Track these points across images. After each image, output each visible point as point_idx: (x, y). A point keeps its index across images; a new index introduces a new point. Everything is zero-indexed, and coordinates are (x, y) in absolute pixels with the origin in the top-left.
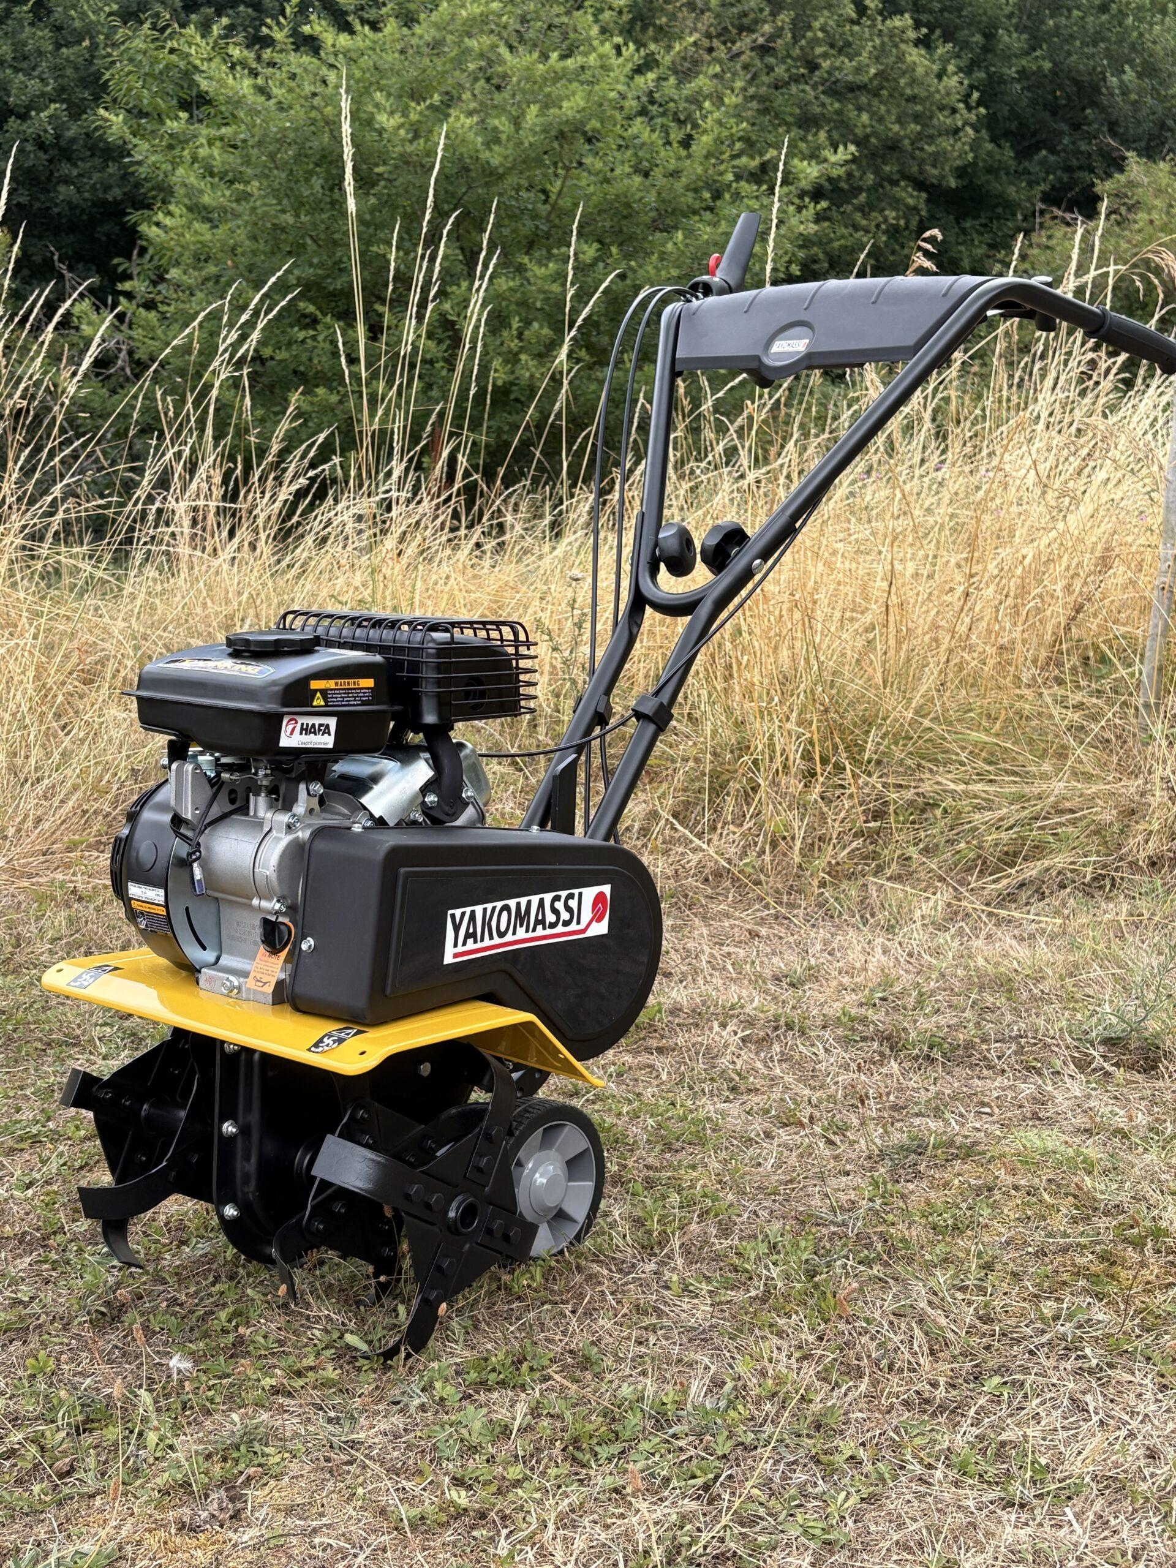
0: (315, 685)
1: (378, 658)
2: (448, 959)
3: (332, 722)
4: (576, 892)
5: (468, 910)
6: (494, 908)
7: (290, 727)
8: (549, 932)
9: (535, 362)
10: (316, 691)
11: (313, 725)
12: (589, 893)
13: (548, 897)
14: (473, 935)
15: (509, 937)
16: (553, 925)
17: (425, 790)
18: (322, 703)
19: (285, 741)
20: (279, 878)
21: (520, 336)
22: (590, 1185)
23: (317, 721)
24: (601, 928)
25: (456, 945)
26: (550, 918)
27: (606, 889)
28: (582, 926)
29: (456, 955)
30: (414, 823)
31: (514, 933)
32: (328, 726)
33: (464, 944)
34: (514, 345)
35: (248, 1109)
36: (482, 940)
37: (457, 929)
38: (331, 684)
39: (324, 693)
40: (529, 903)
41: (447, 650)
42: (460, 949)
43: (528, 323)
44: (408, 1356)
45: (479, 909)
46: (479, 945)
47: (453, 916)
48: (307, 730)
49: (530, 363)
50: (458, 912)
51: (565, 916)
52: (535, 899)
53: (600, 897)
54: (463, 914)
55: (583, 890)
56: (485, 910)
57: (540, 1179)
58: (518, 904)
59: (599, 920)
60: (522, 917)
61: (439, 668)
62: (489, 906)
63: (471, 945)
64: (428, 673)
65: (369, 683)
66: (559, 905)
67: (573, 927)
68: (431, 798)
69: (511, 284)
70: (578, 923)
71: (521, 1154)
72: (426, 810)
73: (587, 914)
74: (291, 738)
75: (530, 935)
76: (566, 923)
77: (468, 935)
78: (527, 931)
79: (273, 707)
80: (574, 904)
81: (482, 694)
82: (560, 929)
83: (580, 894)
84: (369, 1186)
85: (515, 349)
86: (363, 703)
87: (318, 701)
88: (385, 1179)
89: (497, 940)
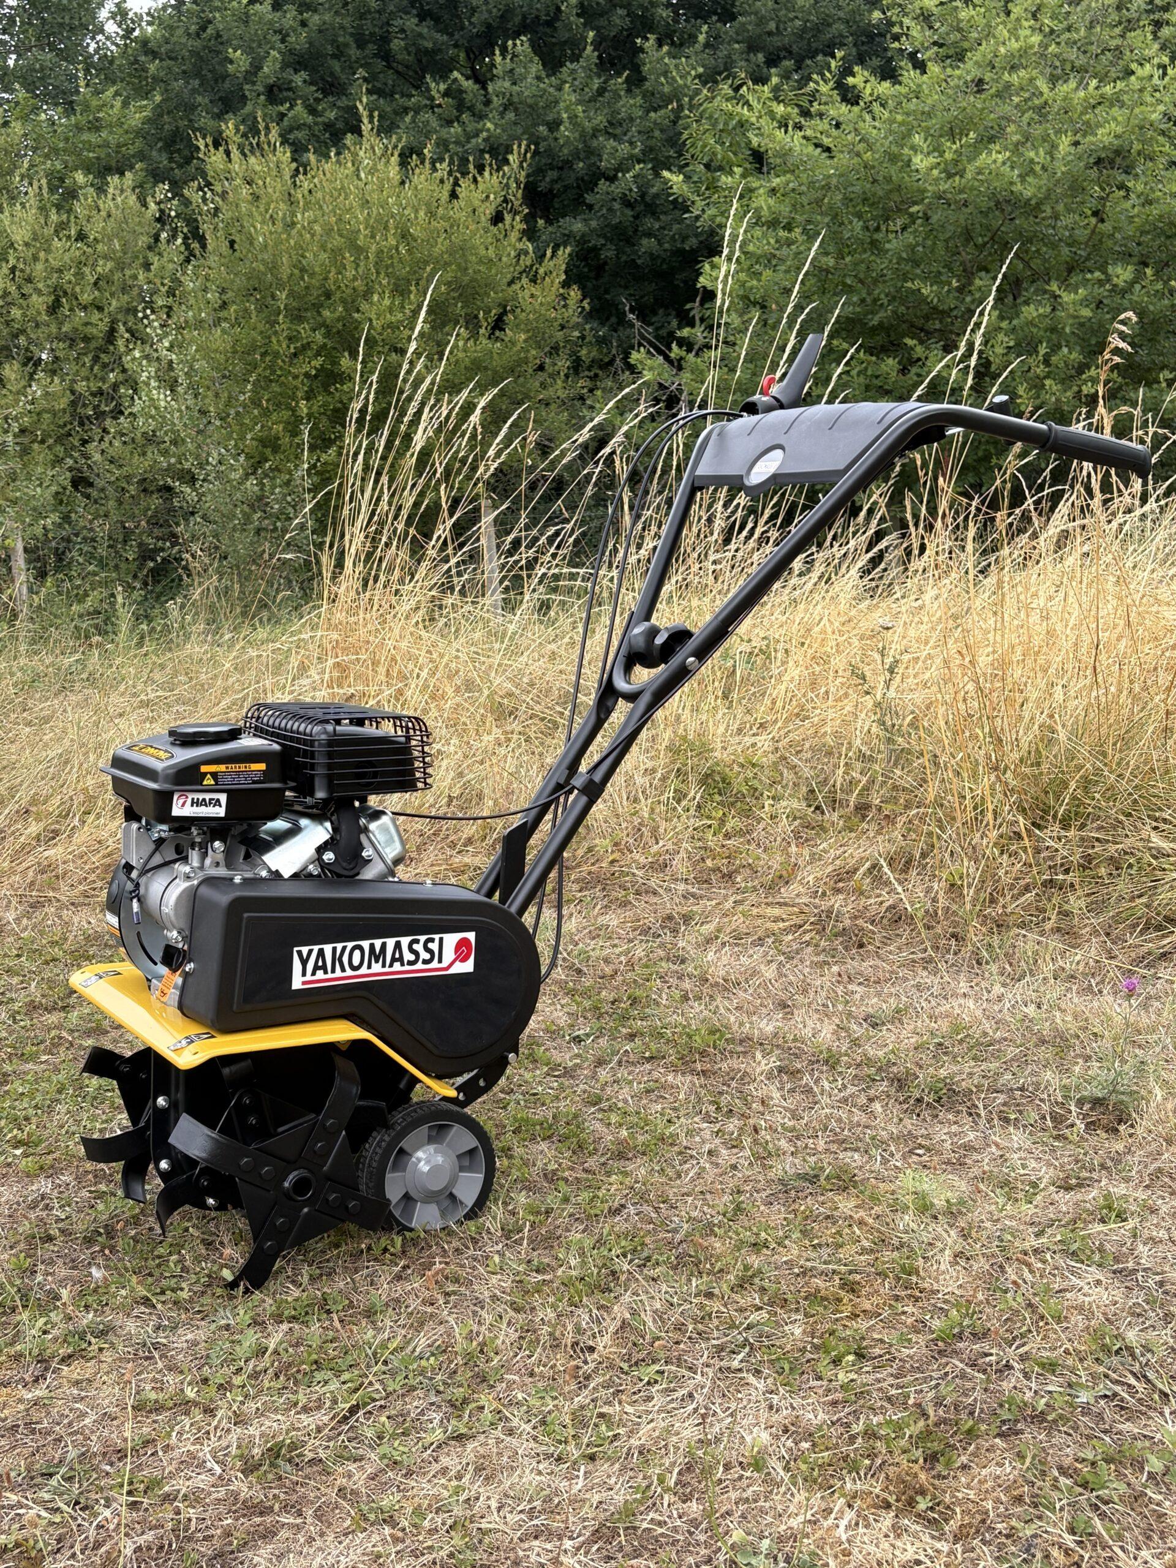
0: (204, 769)
1: (276, 747)
2: (297, 983)
3: (223, 798)
4: (437, 937)
5: (316, 948)
6: (344, 948)
7: (181, 801)
8: (407, 968)
9: (1059, 387)
10: (206, 774)
11: (204, 800)
12: (451, 940)
13: (405, 941)
14: (324, 968)
15: (364, 970)
16: (410, 963)
17: (321, 850)
18: (212, 782)
19: (177, 811)
20: (176, 914)
21: (1047, 362)
22: (481, 1176)
23: (208, 796)
24: (468, 967)
25: (304, 974)
26: (408, 956)
27: (471, 936)
28: (444, 964)
29: (304, 983)
30: (310, 875)
31: (369, 967)
32: (218, 800)
33: (313, 974)
34: (1041, 370)
35: (177, 1091)
36: (333, 971)
37: (304, 962)
38: (222, 768)
39: (214, 775)
40: (384, 945)
41: (336, 742)
42: (308, 977)
43: (1055, 348)
44: (247, 1291)
45: (328, 949)
46: (330, 975)
47: (300, 953)
48: (196, 803)
49: (1055, 388)
50: (305, 950)
51: (425, 955)
52: (391, 943)
53: (464, 942)
54: (310, 951)
55: (446, 936)
56: (334, 949)
57: (424, 1167)
58: (372, 946)
59: (464, 959)
60: (377, 956)
61: (330, 755)
62: (339, 946)
63: (320, 975)
64: (320, 760)
65: (262, 766)
66: (419, 947)
67: (435, 964)
68: (329, 856)
69: (1041, 311)
70: (440, 961)
71: (404, 1144)
72: (323, 865)
73: (449, 954)
74: (182, 808)
75: (387, 969)
76: (425, 962)
77: (316, 968)
78: (384, 966)
79: (167, 787)
80: (434, 946)
81: (375, 775)
82: (419, 966)
83: (441, 940)
84: (203, 1155)
86: (254, 782)
87: (209, 781)
88: (219, 1152)
89: (349, 972)
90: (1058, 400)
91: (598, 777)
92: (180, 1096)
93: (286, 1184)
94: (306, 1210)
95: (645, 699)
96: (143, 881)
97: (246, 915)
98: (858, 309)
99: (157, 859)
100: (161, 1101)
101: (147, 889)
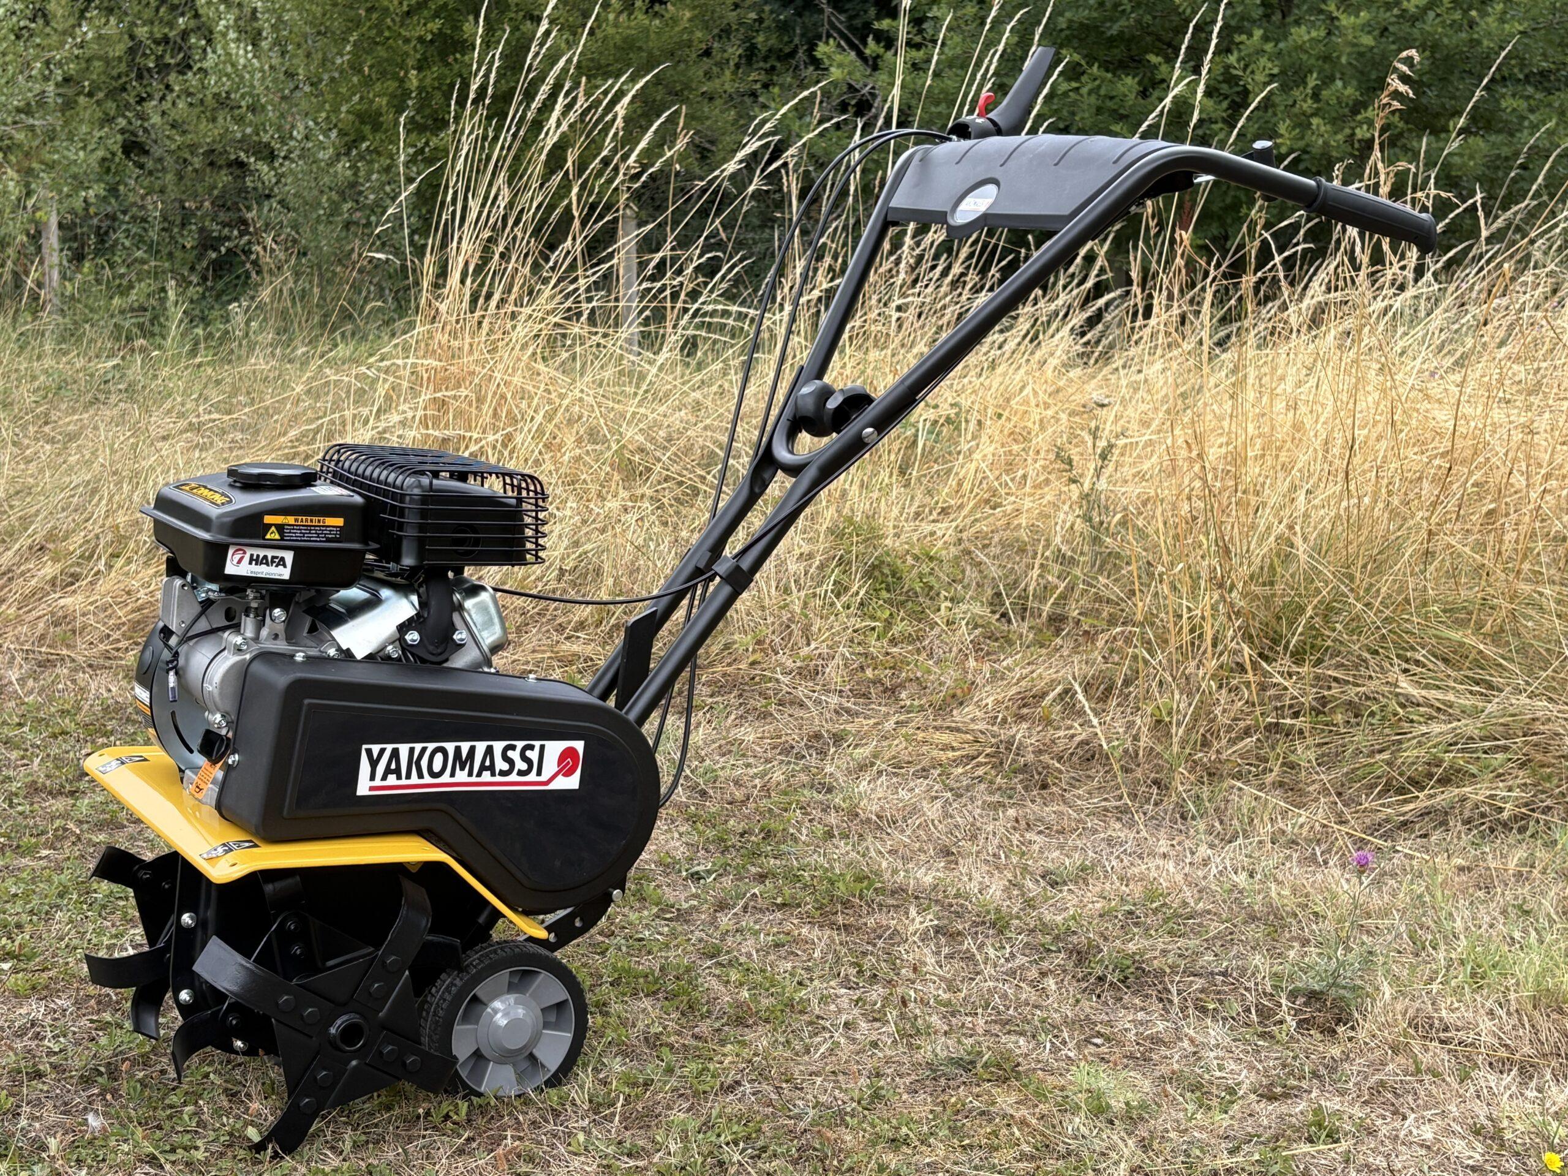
0: (268, 519)
1: (358, 499)
2: (363, 788)
3: (289, 556)
4: (537, 744)
5: (389, 747)
6: (424, 750)
7: (237, 557)
8: (498, 779)
9: (1328, 127)
10: (270, 526)
11: (265, 557)
12: (555, 748)
13: (498, 746)
14: (397, 772)
15: (446, 778)
16: (503, 773)
17: (403, 628)
18: (277, 537)
19: (230, 569)
20: (220, 694)
21: (1316, 96)
22: (569, 1036)
23: (270, 553)
24: (573, 782)
25: (372, 777)
26: (501, 765)
27: (579, 746)
28: (545, 777)
29: (372, 789)
30: (388, 658)
31: (453, 775)
32: (282, 559)
33: (384, 778)
34: (1308, 105)
35: (207, 906)
36: (408, 777)
37: (374, 764)
38: (291, 520)
39: (280, 528)
40: (472, 750)
41: (432, 498)
42: (378, 782)
43: (1327, 80)
44: (275, 1156)
45: (404, 749)
46: (404, 782)
47: (369, 752)
48: (257, 561)
49: (1323, 128)
50: (376, 749)
51: (521, 765)
52: (481, 747)
53: (569, 753)
54: (382, 751)
55: (548, 744)
56: (412, 750)
57: (501, 1020)
58: (458, 750)
59: (569, 773)
60: (463, 761)
61: (423, 514)
62: (418, 747)
63: (392, 780)
64: (411, 519)
65: (339, 522)
66: (514, 755)
67: (532, 777)
68: (413, 637)
69: (1314, 34)
70: (539, 773)
71: (479, 990)
72: (405, 647)
73: (551, 765)
74: (237, 565)
75: (474, 779)
76: (521, 773)
77: (388, 771)
78: (470, 774)
79: (222, 538)
80: (533, 755)
81: (477, 542)
82: (514, 777)
83: (542, 747)
84: (234, 988)
85: (1309, 111)
86: (329, 540)
87: (273, 535)
88: (253, 985)
89: (427, 779)
90: (1326, 143)
91: (746, 564)
92: (210, 914)
93: (333, 1031)
94: (354, 1063)
95: (810, 473)
96: (183, 650)
97: (307, 701)
98: (1095, 15)
99: (203, 625)
100: (187, 919)
101: (187, 660)
